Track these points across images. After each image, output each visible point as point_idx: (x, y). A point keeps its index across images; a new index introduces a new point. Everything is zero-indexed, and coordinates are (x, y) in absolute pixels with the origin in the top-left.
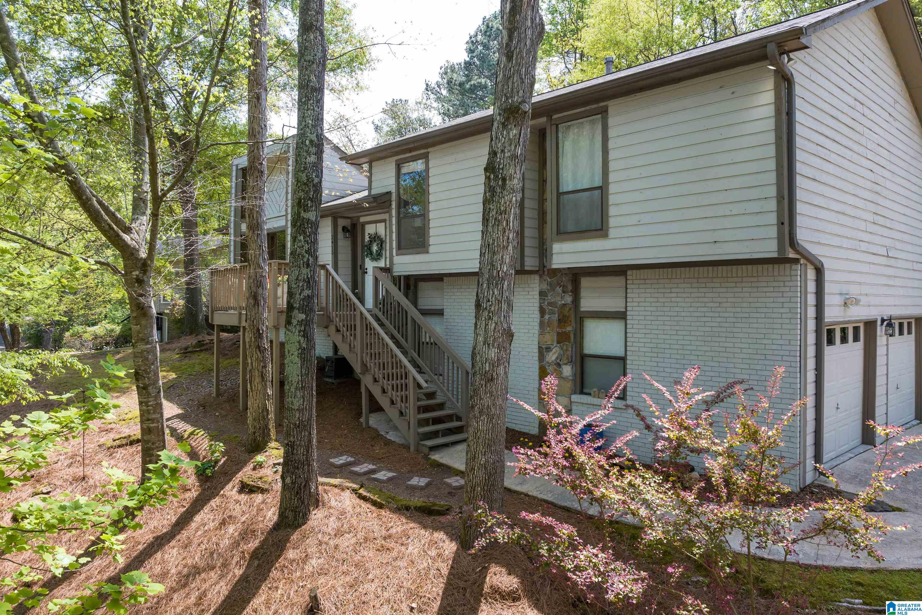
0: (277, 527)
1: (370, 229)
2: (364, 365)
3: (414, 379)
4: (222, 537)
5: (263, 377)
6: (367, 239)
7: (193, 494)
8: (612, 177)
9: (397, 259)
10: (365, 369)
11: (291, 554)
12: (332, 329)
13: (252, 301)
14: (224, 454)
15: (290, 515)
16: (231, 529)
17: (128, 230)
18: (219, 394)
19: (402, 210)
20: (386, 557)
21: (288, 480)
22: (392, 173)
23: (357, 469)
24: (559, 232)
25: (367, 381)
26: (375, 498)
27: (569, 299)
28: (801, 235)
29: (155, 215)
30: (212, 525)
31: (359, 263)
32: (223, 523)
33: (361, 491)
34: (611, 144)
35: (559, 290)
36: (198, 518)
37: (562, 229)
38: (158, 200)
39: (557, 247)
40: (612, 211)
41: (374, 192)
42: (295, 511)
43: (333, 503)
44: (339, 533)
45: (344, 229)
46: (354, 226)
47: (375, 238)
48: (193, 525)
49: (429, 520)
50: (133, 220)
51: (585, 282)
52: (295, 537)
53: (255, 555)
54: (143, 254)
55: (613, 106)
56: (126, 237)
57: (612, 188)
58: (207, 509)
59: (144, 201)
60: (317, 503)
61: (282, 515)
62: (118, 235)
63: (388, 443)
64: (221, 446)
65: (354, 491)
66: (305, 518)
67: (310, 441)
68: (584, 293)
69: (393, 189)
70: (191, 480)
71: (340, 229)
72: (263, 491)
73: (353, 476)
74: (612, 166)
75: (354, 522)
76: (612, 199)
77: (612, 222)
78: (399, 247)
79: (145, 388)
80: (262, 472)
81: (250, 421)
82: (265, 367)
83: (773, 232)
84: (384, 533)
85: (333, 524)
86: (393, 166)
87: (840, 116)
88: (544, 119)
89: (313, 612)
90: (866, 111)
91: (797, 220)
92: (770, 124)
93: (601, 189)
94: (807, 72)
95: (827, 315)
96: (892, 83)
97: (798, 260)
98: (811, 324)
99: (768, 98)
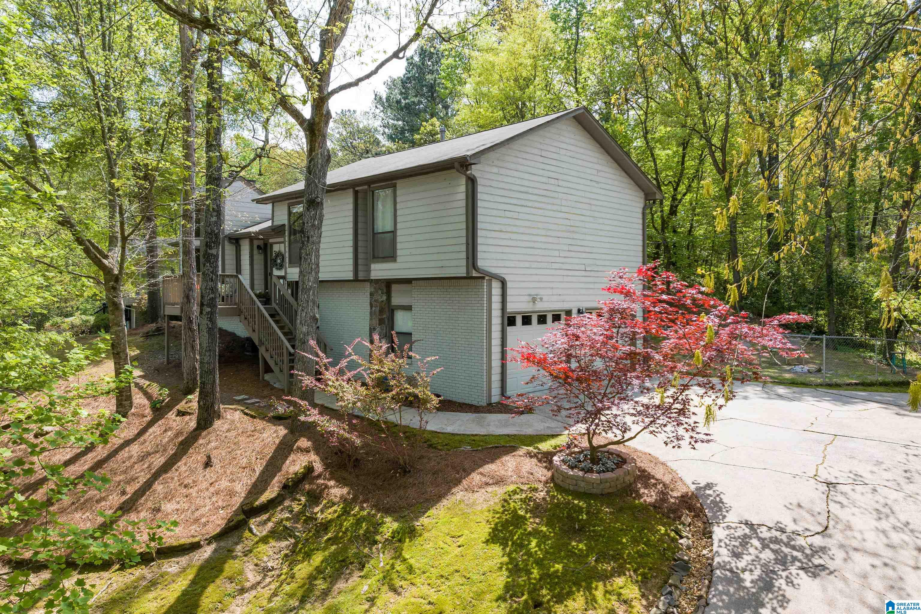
0: (195, 430)
1: (276, 248)
2: (260, 340)
3: (287, 348)
4: (164, 438)
5: (193, 347)
6: (274, 255)
7: (149, 418)
8: (399, 226)
9: (289, 270)
10: (261, 343)
11: (201, 441)
12: (242, 317)
13: (185, 300)
14: (169, 395)
15: (203, 423)
16: (169, 433)
17: (106, 257)
18: (169, 362)
19: (292, 237)
20: (251, 439)
21: (201, 403)
22: (286, 212)
23: (248, 401)
24: (374, 257)
25: (262, 350)
26: (253, 413)
27: (384, 298)
28: (481, 263)
29: (123, 248)
30: (158, 433)
31: (269, 271)
32: (166, 431)
33: (246, 411)
34: (398, 207)
35: (380, 292)
36: (151, 430)
37: (376, 255)
38: (125, 239)
39: (373, 266)
40: (399, 246)
41: (276, 223)
42: (206, 421)
43: (228, 417)
44: (228, 430)
45: (259, 247)
46: (266, 245)
47: (280, 254)
48: (148, 434)
49: (278, 422)
50: (110, 250)
51: (394, 287)
52: (204, 433)
53: (181, 443)
54: (116, 272)
55: (400, 183)
56: (105, 261)
57: (399, 233)
58: (156, 425)
59: (116, 238)
60: (219, 417)
61: (198, 423)
62: (101, 261)
63: (273, 388)
64: (166, 391)
65: (242, 411)
66: (211, 424)
67: (214, 381)
68: (393, 294)
69: (286, 222)
70: (148, 411)
71: (255, 247)
72: (190, 414)
73: (244, 404)
74: (399, 219)
75: (238, 425)
76: (399, 239)
77: (399, 253)
78: (290, 262)
79: (118, 354)
80: (190, 404)
81: (185, 375)
82: (194, 341)
83: (464, 262)
84: (253, 429)
85: (226, 426)
86: (286, 207)
87: (530, 190)
88: (366, 187)
89: (208, 464)
90: (561, 183)
91: (480, 255)
92: (463, 203)
93: (394, 232)
94: (495, 170)
95: (511, 307)
96: (595, 160)
97: (483, 278)
98: (496, 313)
99: (463, 188)
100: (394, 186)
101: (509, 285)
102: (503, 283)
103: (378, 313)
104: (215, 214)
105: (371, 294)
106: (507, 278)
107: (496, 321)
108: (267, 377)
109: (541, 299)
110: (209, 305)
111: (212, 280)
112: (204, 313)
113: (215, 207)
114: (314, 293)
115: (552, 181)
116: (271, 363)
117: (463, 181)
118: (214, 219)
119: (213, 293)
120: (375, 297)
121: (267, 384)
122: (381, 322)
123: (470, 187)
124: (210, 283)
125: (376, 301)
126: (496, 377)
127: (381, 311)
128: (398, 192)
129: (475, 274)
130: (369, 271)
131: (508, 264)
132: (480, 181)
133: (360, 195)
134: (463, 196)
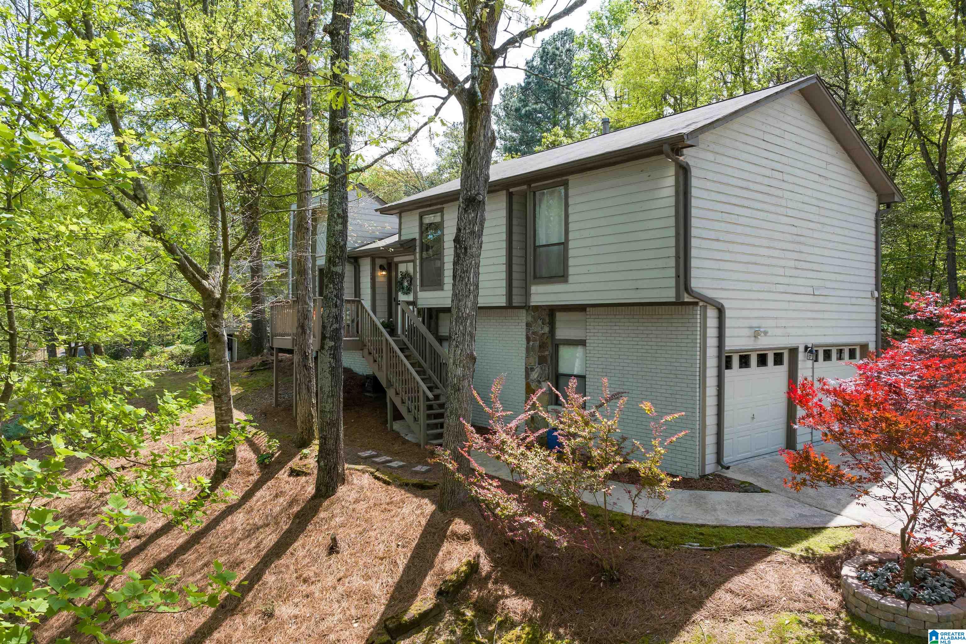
0: (314, 497)
1: (402, 268)
2: (389, 381)
3: (424, 392)
4: (275, 506)
5: (308, 389)
7: (255, 477)
8: (571, 236)
9: (421, 295)
10: (390, 384)
11: (322, 515)
12: (366, 351)
13: (300, 330)
14: (280, 448)
15: (323, 489)
16: (281, 500)
17: (206, 277)
18: (277, 405)
19: (424, 253)
20: (387, 515)
21: (322, 463)
22: (417, 223)
23: (377, 460)
24: (535, 277)
25: (391, 393)
26: (386, 478)
27: (546, 329)
29: (227, 266)
30: (268, 498)
31: (394, 296)
32: (276, 496)
33: (377, 474)
34: (570, 210)
35: (540, 322)
36: (258, 494)
37: (538, 275)
38: (228, 254)
39: (534, 289)
40: (571, 262)
41: (403, 238)
42: (327, 486)
43: (355, 481)
44: (357, 501)
45: (382, 267)
46: (390, 264)
47: (406, 275)
48: (255, 499)
49: (420, 492)
50: (210, 269)
51: (559, 316)
52: (326, 503)
53: (297, 515)
54: (218, 296)
55: (573, 180)
56: (205, 283)
57: (571, 244)
58: (265, 487)
59: (218, 254)
60: (343, 481)
61: (318, 489)
62: (199, 282)
63: (405, 442)
64: (276, 443)
65: (372, 473)
66: (334, 491)
67: (338, 435)
68: (558, 325)
69: (417, 236)
70: (254, 468)
71: (377, 267)
72: (306, 474)
73: (373, 464)
74: (571, 227)
75: (369, 494)
76: (571, 253)
77: (571, 271)
78: (422, 285)
79: (219, 397)
80: (306, 461)
81: (299, 423)
82: (310, 381)
84: (388, 500)
85: (353, 495)
86: (417, 217)
87: (752, 186)
88: (525, 187)
89: (333, 549)
90: (786, 177)
91: (694, 273)
92: (672, 201)
93: (564, 245)
94: (710, 156)
95: (730, 344)
96: (824, 149)
97: (696, 304)
98: (712, 352)
99: (670, 181)
100: (566, 184)
101: (728, 313)
102: (721, 311)
103: (537, 349)
104: (340, 221)
105: (528, 325)
106: (726, 304)
107: (712, 362)
108: (397, 426)
109: (766, 333)
110: (331, 339)
111: (336, 306)
112: (326, 347)
113: (340, 212)
114: (471, 323)
115: (776, 174)
116: (403, 410)
117: (672, 171)
118: (339, 227)
119: (337, 322)
120: (534, 328)
121: (397, 436)
122: (542, 360)
123: (681, 179)
124: (334, 310)
125: (534, 333)
126: (711, 440)
127: (542, 346)
128: (571, 192)
129: (687, 298)
130: (527, 294)
131: (725, 285)
132: (694, 172)
133: (515, 199)
134: (671, 191)
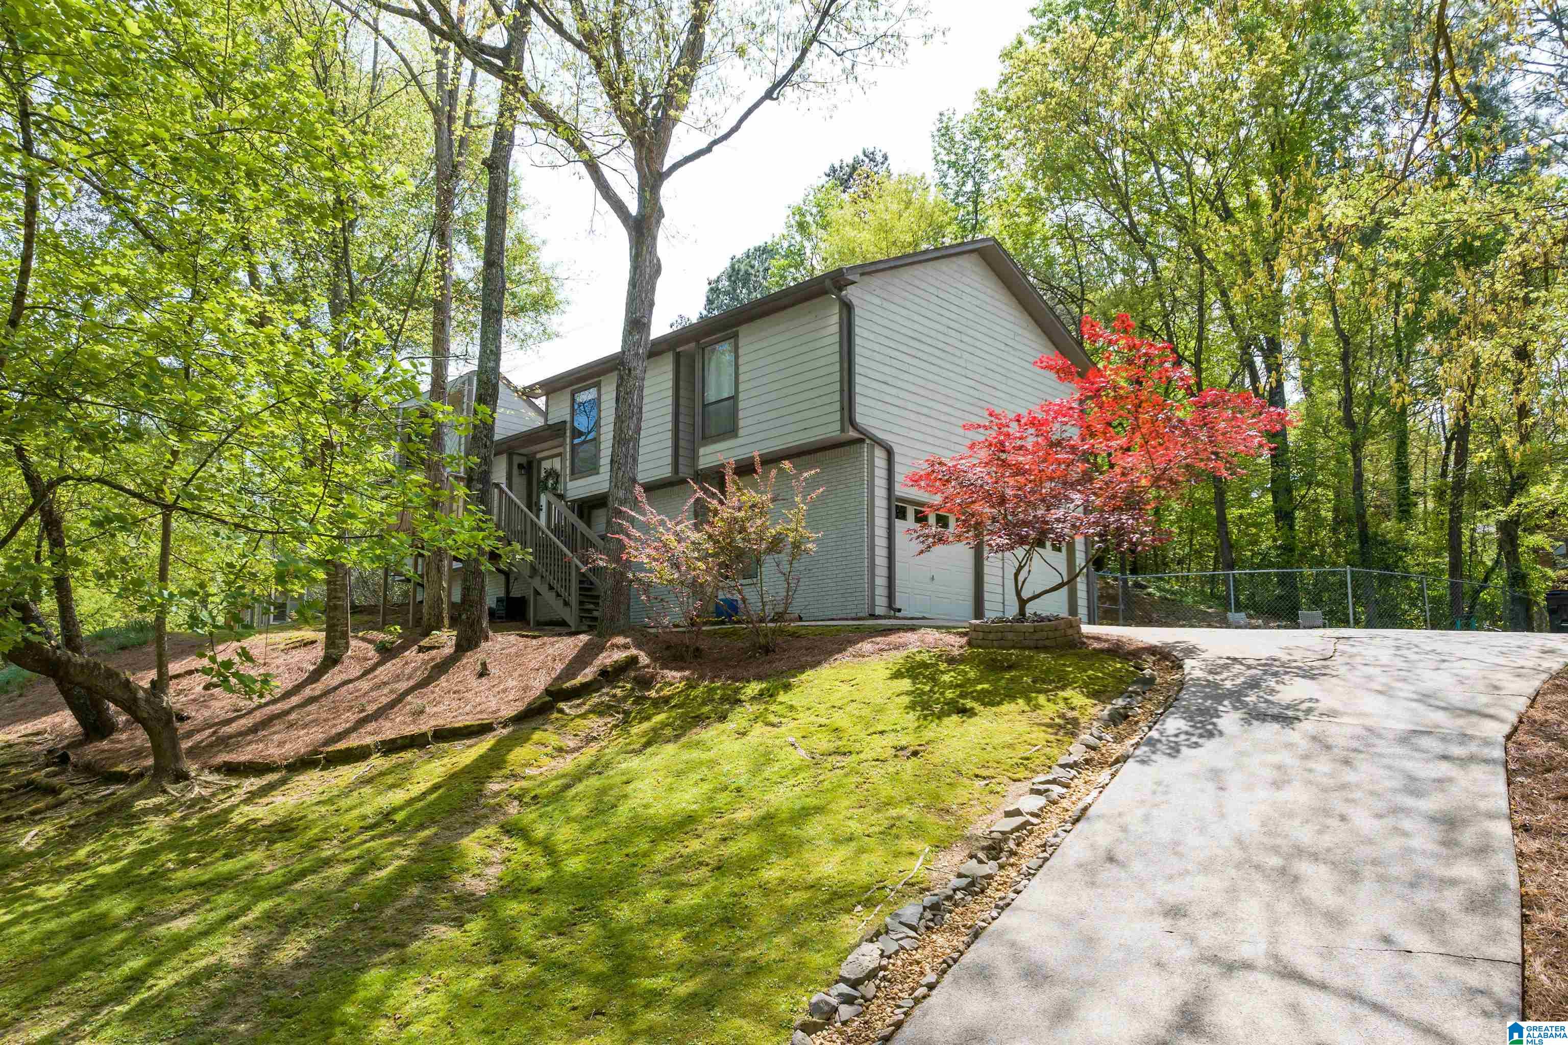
0: (452, 656)
1: (546, 465)
2: (533, 569)
4: (405, 669)
6: (543, 474)
7: (375, 660)
8: (742, 387)
9: (572, 485)
10: (535, 572)
11: (464, 661)
14: (402, 638)
16: (411, 665)
20: (541, 650)
22: (568, 403)
24: (703, 437)
25: (535, 584)
26: (535, 635)
28: (859, 419)
30: (393, 668)
32: (405, 665)
34: (741, 361)
36: (382, 668)
37: (707, 434)
39: (702, 451)
40: (741, 414)
41: (549, 422)
43: (500, 640)
44: (503, 649)
45: (520, 466)
46: (530, 463)
47: (552, 473)
48: (379, 671)
52: (469, 654)
53: (436, 666)
55: (743, 330)
57: (741, 396)
58: (389, 663)
60: (486, 640)
61: (457, 649)
65: (518, 635)
66: (477, 645)
69: (568, 418)
70: (373, 655)
71: (515, 467)
72: (440, 646)
74: (742, 378)
75: (516, 644)
76: (741, 405)
77: (741, 423)
78: (573, 474)
81: (426, 616)
83: (838, 416)
84: (539, 644)
85: (499, 647)
86: (569, 396)
87: (924, 339)
88: (693, 345)
89: (483, 673)
90: (965, 339)
91: (859, 409)
92: (836, 338)
93: (734, 398)
94: (877, 301)
95: (901, 490)
96: (1012, 319)
97: (861, 441)
98: (881, 494)
99: (835, 319)
100: (736, 336)
101: (897, 458)
102: (890, 453)
106: (896, 449)
107: (881, 507)
115: (953, 333)
116: (551, 597)
117: (835, 308)
123: (845, 316)
126: (881, 581)
128: (742, 346)
129: (853, 434)
130: (694, 457)
131: (896, 429)
132: (857, 311)
133: (682, 360)
134: (835, 328)
